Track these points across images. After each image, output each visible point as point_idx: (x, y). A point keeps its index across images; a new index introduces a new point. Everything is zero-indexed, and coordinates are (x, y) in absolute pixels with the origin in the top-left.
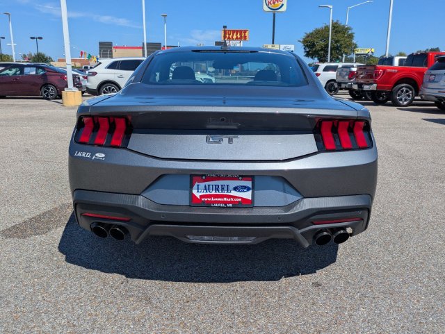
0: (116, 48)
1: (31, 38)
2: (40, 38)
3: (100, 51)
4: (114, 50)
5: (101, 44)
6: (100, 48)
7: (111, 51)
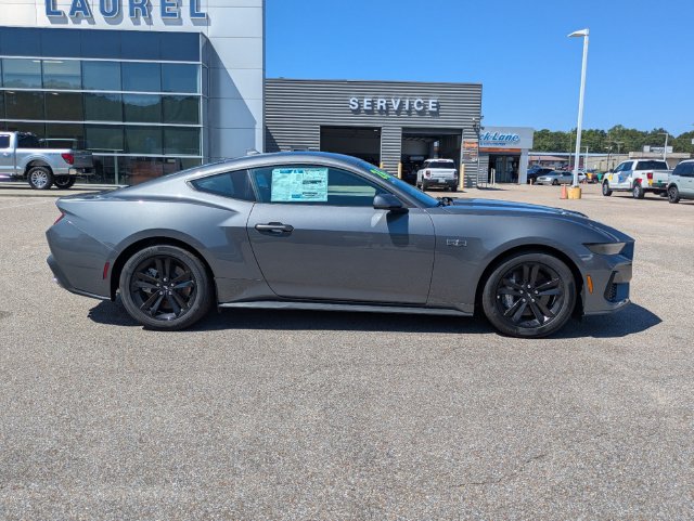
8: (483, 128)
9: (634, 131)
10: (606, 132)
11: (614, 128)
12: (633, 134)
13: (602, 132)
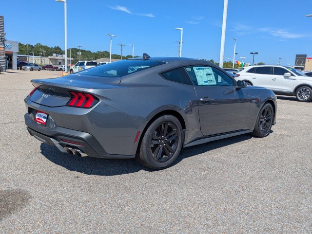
0: (309, 58)
1: (251, 53)
2: (257, 53)
3: (296, 61)
4: (307, 60)
5: (297, 56)
6: (296, 59)
7: (305, 61)
8: (6, 40)
9: (46, 46)
10: (34, 46)
11: (37, 45)
12: (46, 48)
13: (32, 46)
